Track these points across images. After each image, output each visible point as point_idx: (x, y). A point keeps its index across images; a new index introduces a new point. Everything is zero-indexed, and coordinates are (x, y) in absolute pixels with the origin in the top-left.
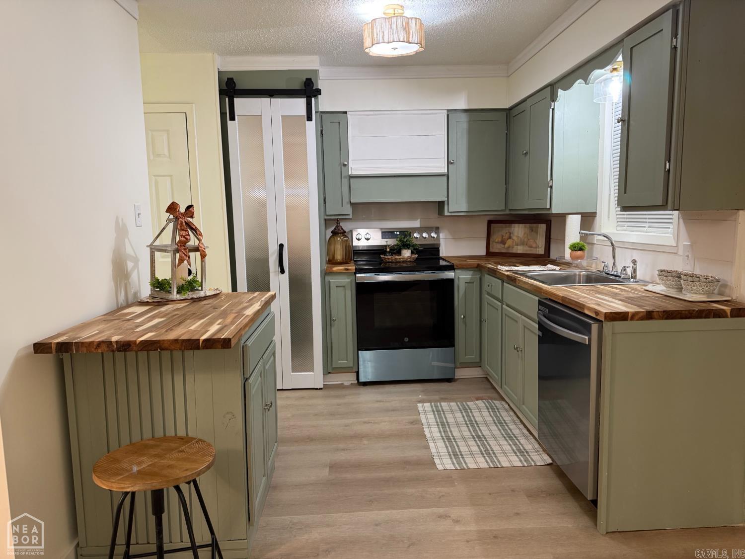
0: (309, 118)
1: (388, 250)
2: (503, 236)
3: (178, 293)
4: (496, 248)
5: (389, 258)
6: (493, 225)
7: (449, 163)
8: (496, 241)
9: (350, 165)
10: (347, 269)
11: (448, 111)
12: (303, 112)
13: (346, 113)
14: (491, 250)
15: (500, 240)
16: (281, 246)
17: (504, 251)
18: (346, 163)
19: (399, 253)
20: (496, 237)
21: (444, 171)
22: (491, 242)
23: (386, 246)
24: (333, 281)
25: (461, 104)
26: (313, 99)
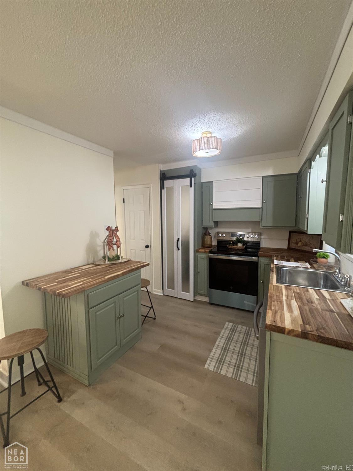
0: (191, 186)
1: (231, 243)
2: (297, 240)
3: (108, 261)
4: (293, 246)
5: (231, 247)
6: (292, 234)
7: (262, 202)
8: (293, 242)
9: (214, 204)
10: (205, 251)
11: (263, 177)
12: (189, 184)
13: (213, 182)
14: (290, 246)
15: (295, 242)
16: (179, 239)
17: (297, 248)
18: (212, 203)
19: (237, 244)
20: (293, 240)
21: (259, 206)
22: (290, 242)
23: (230, 240)
24: (200, 255)
25: (270, 173)
26: (193, 179)
